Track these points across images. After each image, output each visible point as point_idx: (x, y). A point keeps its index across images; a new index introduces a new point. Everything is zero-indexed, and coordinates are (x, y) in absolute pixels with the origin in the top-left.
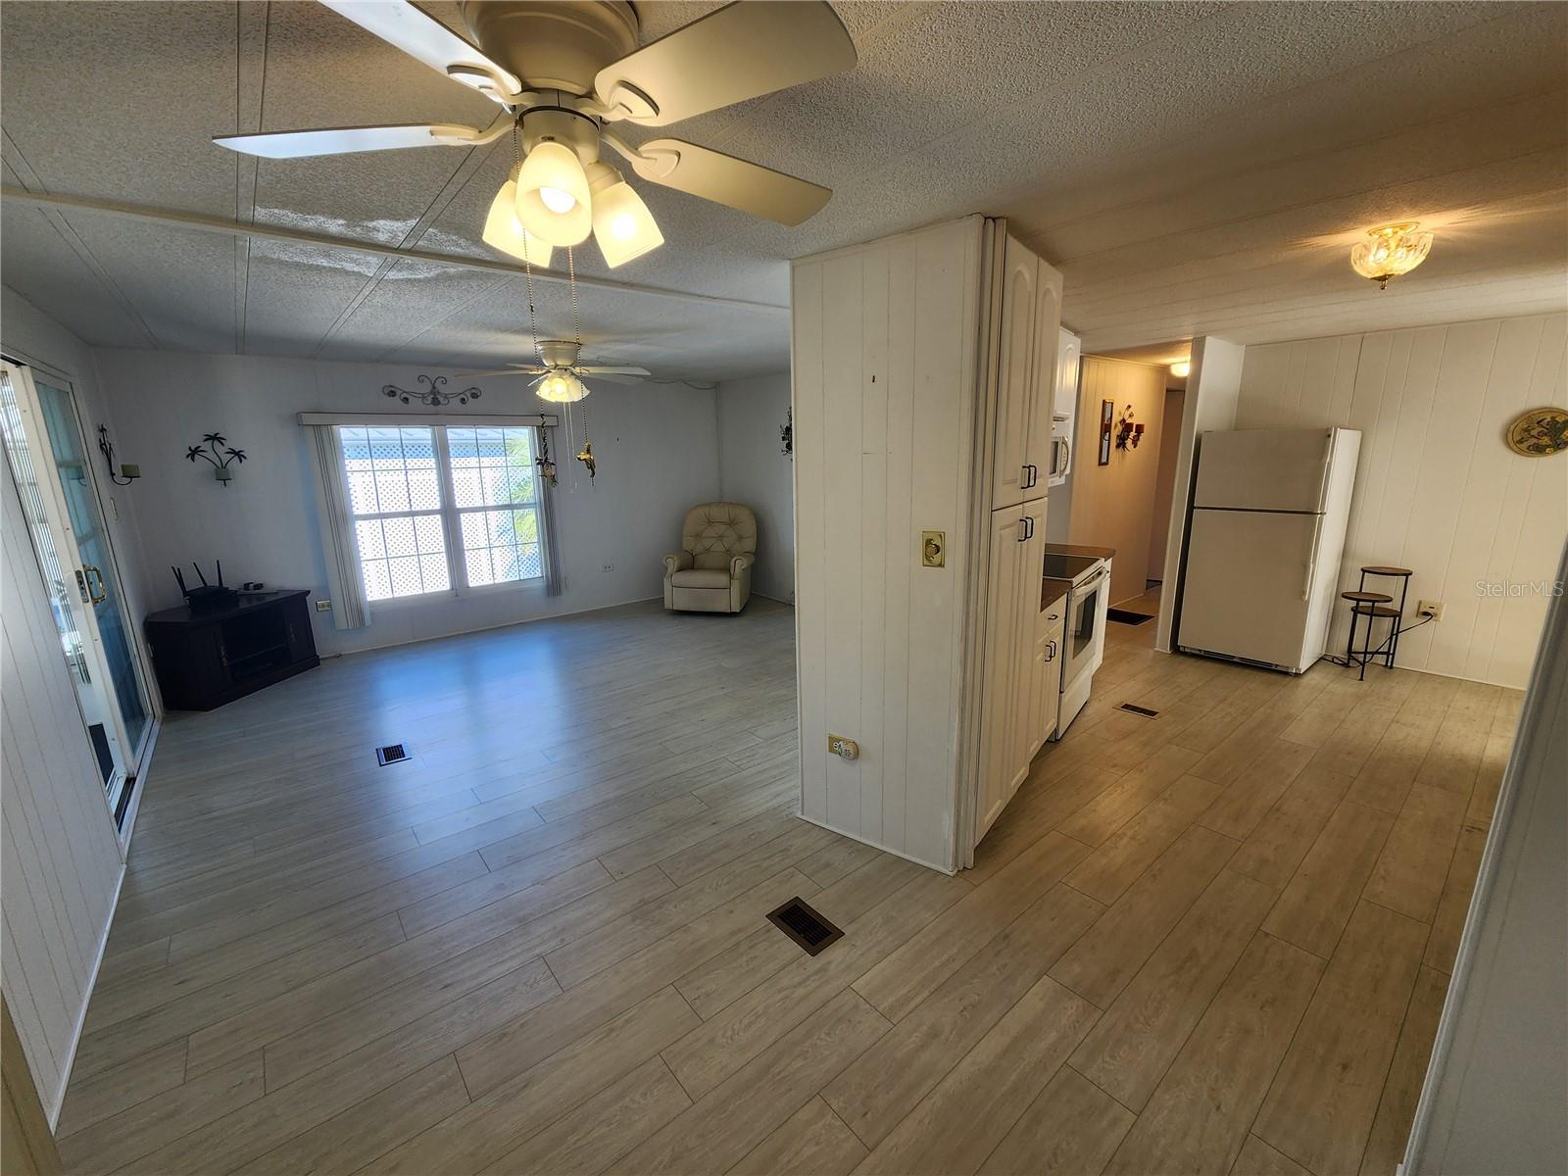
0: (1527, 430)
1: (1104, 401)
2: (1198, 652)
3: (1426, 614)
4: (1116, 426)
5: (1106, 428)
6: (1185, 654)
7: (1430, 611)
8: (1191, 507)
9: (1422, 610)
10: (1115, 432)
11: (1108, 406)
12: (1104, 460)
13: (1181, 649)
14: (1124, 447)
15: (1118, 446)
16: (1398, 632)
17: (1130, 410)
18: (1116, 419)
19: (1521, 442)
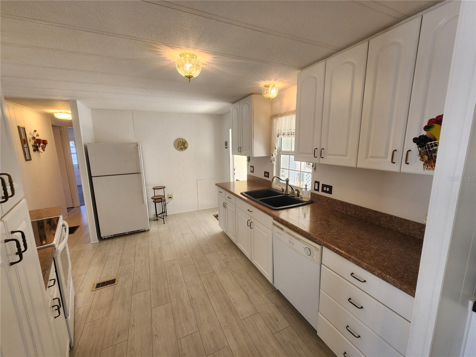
0: (178, 144)
1: (18, 127)
2: (111, 236)
3: (170, 197)
4: (30, 140)
5: (24, 142)
6: (105, 239)
7: (171, 196)
8: (90, 177)
9: (169, 197)
10: (31, 143)
11: (22, 130)
12: (28, 158)
13: (103, 238)
14: (38, 150)
15: (34, 150)
16: (166, 205)
17: (37, 133)
18: (29, 137)
19: (178, 147)
